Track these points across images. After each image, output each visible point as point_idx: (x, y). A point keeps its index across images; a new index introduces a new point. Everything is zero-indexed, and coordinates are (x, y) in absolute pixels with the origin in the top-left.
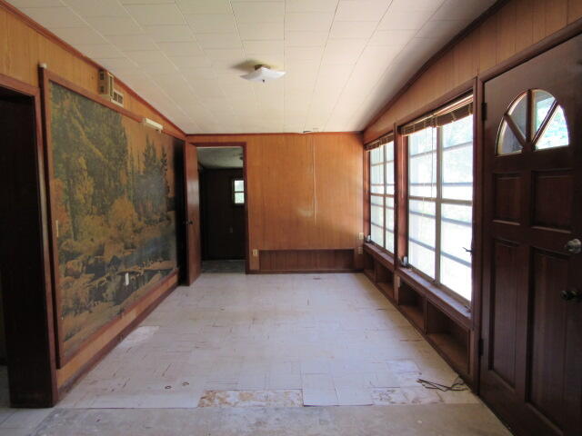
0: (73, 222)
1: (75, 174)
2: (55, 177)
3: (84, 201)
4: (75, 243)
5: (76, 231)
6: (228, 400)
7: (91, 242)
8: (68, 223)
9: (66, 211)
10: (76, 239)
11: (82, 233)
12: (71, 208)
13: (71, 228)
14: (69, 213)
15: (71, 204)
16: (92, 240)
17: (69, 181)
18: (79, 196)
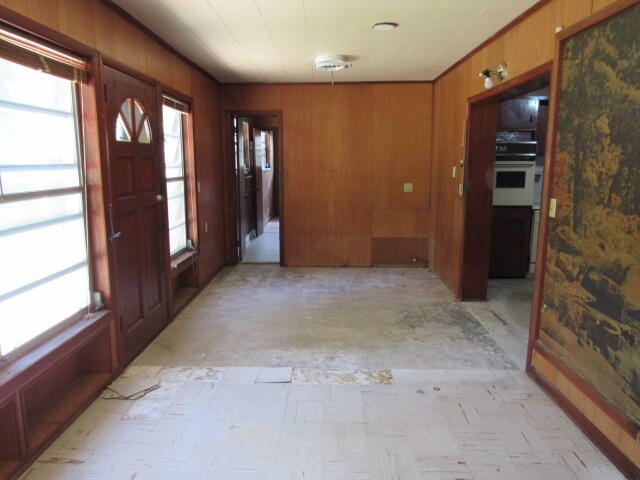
0: (575, 207)
1: (589, 143)
2: (562, 151)
3: (596, 184)
4: (572, 235)
5: (577, 222)
6: (365, 376)
7: (598, 248)
8: (568, 206)
9: (569, 191)
10: (575, 231)
11: (586, 227)
12: (576, 189)
13: (572, 215)
14: (572, 196)
15: (576, 184)
16: (602, 247)
17: (578, 155)
18: (590, 175)
